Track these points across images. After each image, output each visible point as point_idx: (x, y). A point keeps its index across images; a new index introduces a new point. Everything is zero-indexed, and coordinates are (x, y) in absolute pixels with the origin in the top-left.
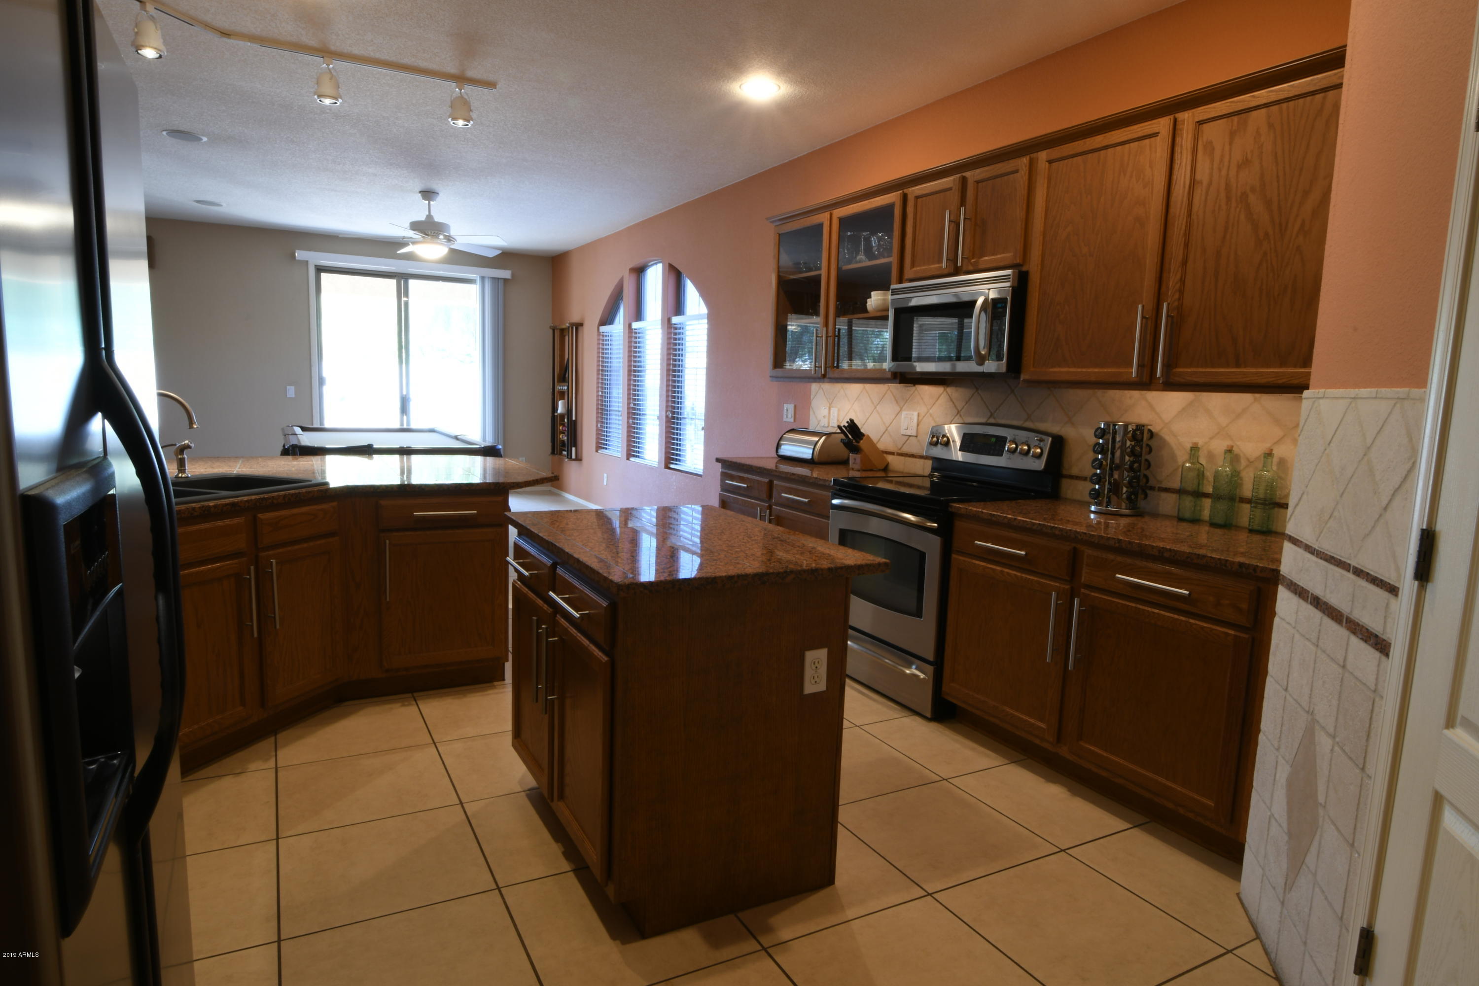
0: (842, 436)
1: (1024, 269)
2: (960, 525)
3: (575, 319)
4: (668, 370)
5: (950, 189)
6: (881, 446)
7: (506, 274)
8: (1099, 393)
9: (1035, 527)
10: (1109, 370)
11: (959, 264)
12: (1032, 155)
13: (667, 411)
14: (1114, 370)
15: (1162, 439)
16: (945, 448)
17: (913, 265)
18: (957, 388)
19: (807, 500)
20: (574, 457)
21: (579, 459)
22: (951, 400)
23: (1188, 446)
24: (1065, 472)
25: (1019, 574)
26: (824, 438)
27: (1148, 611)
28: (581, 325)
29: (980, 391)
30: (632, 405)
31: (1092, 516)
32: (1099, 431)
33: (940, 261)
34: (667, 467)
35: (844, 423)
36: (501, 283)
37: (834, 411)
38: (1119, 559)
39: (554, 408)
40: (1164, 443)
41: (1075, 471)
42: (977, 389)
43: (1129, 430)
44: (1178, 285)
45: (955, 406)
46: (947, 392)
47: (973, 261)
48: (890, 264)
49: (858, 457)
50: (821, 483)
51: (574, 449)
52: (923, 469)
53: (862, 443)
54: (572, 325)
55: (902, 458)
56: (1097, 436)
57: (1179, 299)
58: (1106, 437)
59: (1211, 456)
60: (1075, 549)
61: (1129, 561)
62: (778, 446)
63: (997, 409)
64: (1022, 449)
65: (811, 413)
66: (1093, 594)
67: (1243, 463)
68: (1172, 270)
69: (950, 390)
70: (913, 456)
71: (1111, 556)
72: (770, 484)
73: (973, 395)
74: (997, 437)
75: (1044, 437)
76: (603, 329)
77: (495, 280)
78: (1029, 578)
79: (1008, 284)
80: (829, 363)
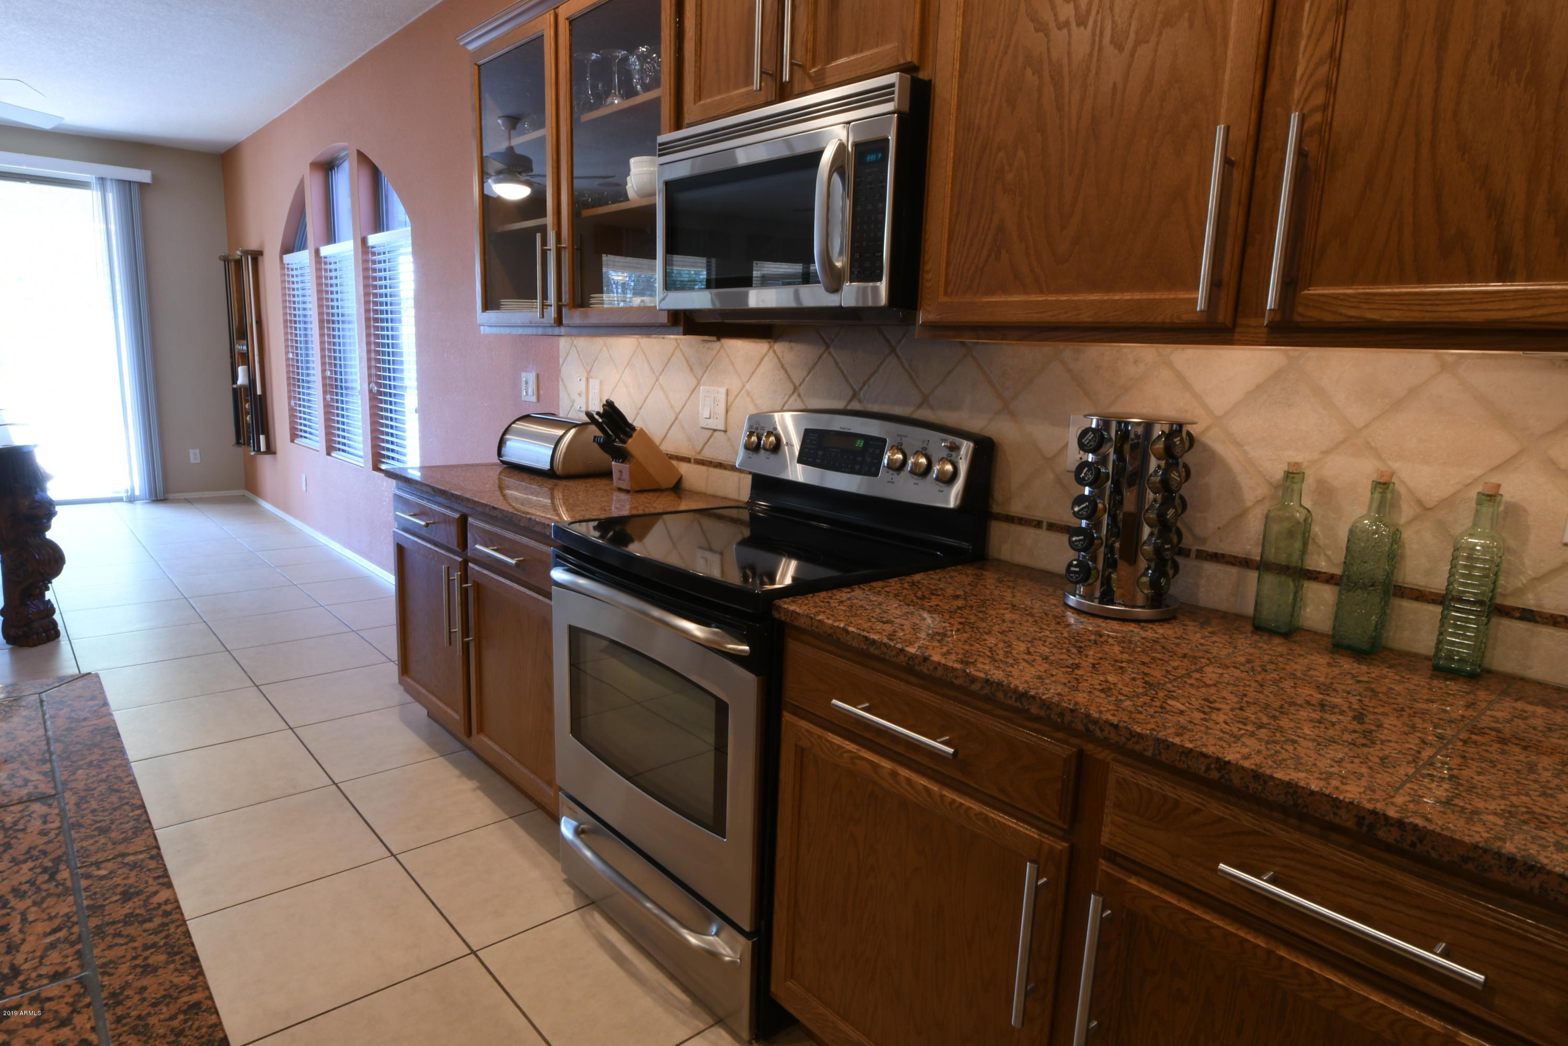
0: (594, 430)
1: (923, 75)
2: (796, 649)
3: (253, 245)
4: (368, 320)
6: (667, 447)
7: (144, 176)
8: (1068, 350)
9: (975, 687)
10: (1128, 296)
11: (786, 77)
13: (369, 383)
14: (1137, 296)
15: (1206, 448)
16: (773, 457)
17: (699, 96)
18: (793, 344)
19: (513, 561)
20: (263, 448)
21: (270, 450)
22: (783, 366)
23: (1277, 472)
24: (996, 509)
25: (935, 788)
26: (572, 432)
27: (1310, 973)
28: (260, 253)
29: (832, 350)
30: (328, 373)
31: (1071, 618)
32: (1090, 435)
33: (748, 80)
34: (376, 468)
35: (596, 407)
36: (135, 190)
37: (594, 384)
38: (1216, 809)
39: (235, 378)
40: (1212, 457)
41: (1016, 508)
42: (828, 346)
43: (1155, 435)
44: (1323, 70)
45: (789, 377)
46: (774, 352)
47: (813, 70)
48: (656, 102)
49: (625, 467)
50: (537, 528)
51: (262, 438)
52: (739, 489)
53: (631, 445)
54: (246, 253)
55: (704, 468)
56: (1082, 447)
57: (1325, 107)
58: (1103, 450)
59: (1326, 492)
60: (1081, 754)
61: (1247, 820)
62: (502, 443)
63: (864, 384)
64: (916, 464)
65: (561, 387)
66: (1133, 881)
67: (1407, 511)
68: (1305, 29)
69: (779, 347)
70: (720, 465)
71: (1189, 797)
72: (463, 522)
73: (820, 357)
74: (867, 439)
75: (958, 440)
76: (288, 258)
77: (126, 186)
78: (961, 804)
79: (889, 107)
80: (565, 298)
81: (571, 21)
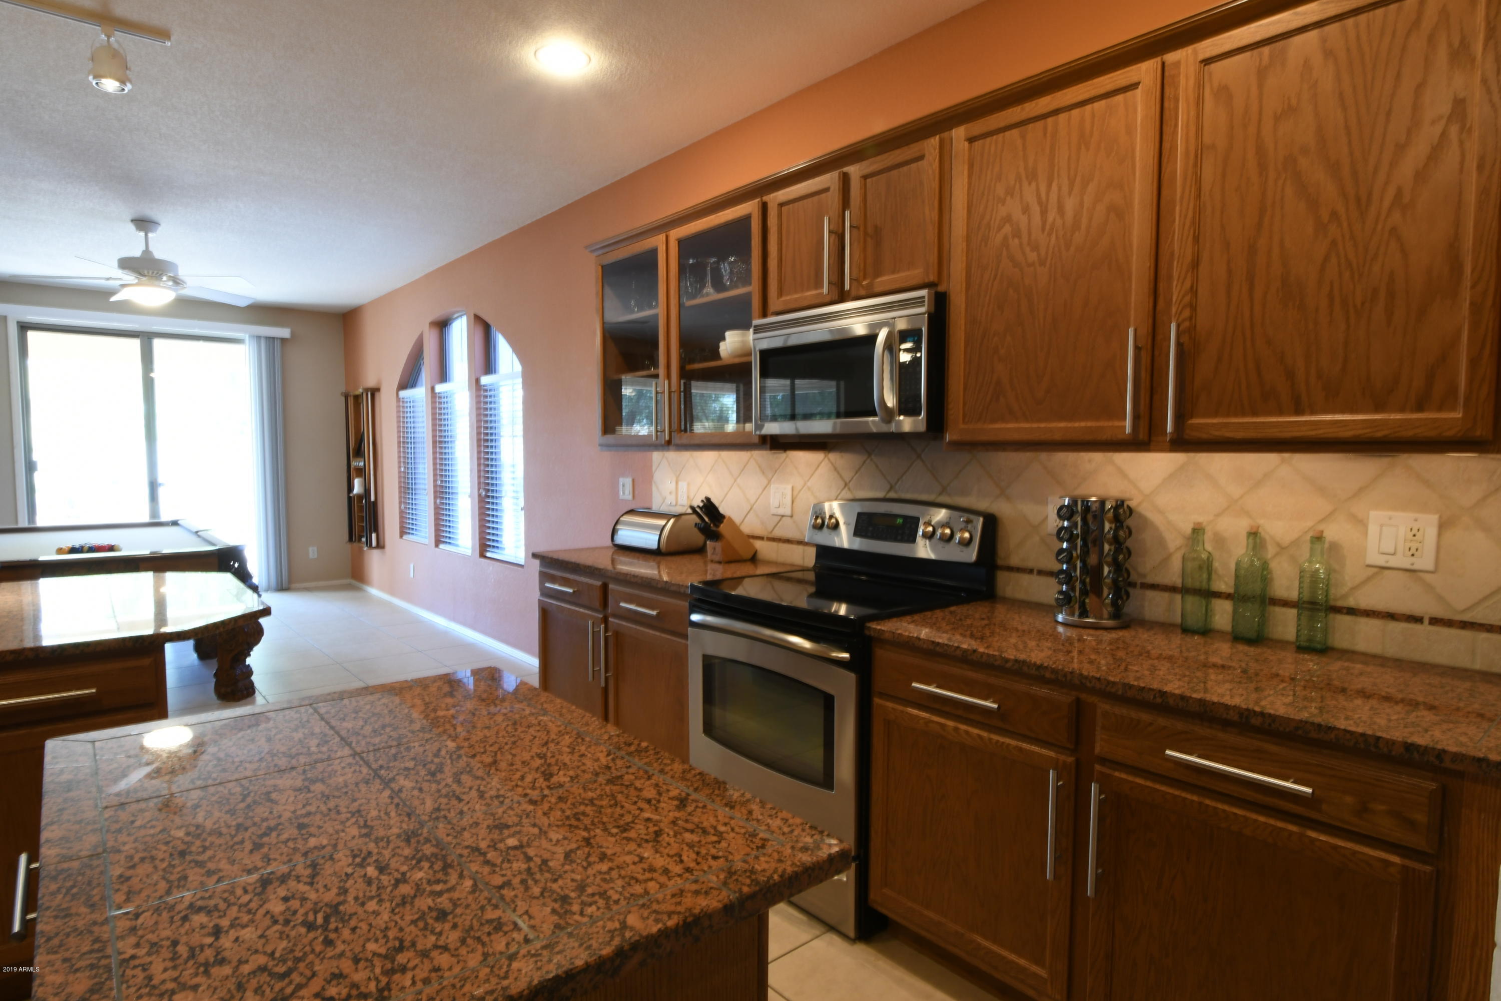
0: (695, 519)
1: (941, 289)
2: (882, 655)
3: (371, 383)
4: (479, 440)
5: (827, 190)
6: (746, 529)
7: (284, 332)
8: (1043, 456)
9: (1009, 665)
10: (1083, 424)
11: (847, 287)
12: (942, 135)
13: (479, 490)
14: (1089, 424)
15: (1141, 516)
16: (833, 533)
17: (780, 293)
18: (843, 454)
19: (654, 613)
20: (374, 543)
21: (380, 546)
22: (835, 469)
23: (1188, 529)
24: (1000, 562)
25: (985, 734)
26: (672, 521)
27: (1224, 811)
28: (378, 390)
29: (873, 457)
30: (439, 483)
32: (1065, 510)
33: (818, 284)
34: (482, 555)
35: (698, 502)
36: (278, 345)
37: (683, 486)
38: (1161, 721)
39: (350, 488)
40: (1145, 522)
41: (1014, 561)
42: (870, 455)
43: (1107, 509)
44: (1187, 299)
45: (841, 477)
46: (829, 460)
47: (864, 283)
48: (748, 295)
49: (718, 545)
50: (673, 588)
51: (374, 536)
52: (804, 558)
53: (723, 528)
54: (367, 390)
55: (774, 544)
56: (1061, 517)
57: (1191, 318)
58: (1074, 518)
59: (1220, 540)
60: (1078, 701)
61: (1180, 725)
62: (614, 532)
63: (898, 480)
64: (943, 534)
65: (654, 489)
66: (1117, 774)
67: (1271, 551)
68: (1175, 274)
69: (833, 456)
70: (788, 541)
71: (1145, 717)
72: (605, 588)
73: (864, 462)
74: (906, 518)
75: (972, 517)
76: (403, 394)
77: (271, 340)
78: (1003, 743)
79: (923, 310)
80: (675, 426)
81: (680, 242)
